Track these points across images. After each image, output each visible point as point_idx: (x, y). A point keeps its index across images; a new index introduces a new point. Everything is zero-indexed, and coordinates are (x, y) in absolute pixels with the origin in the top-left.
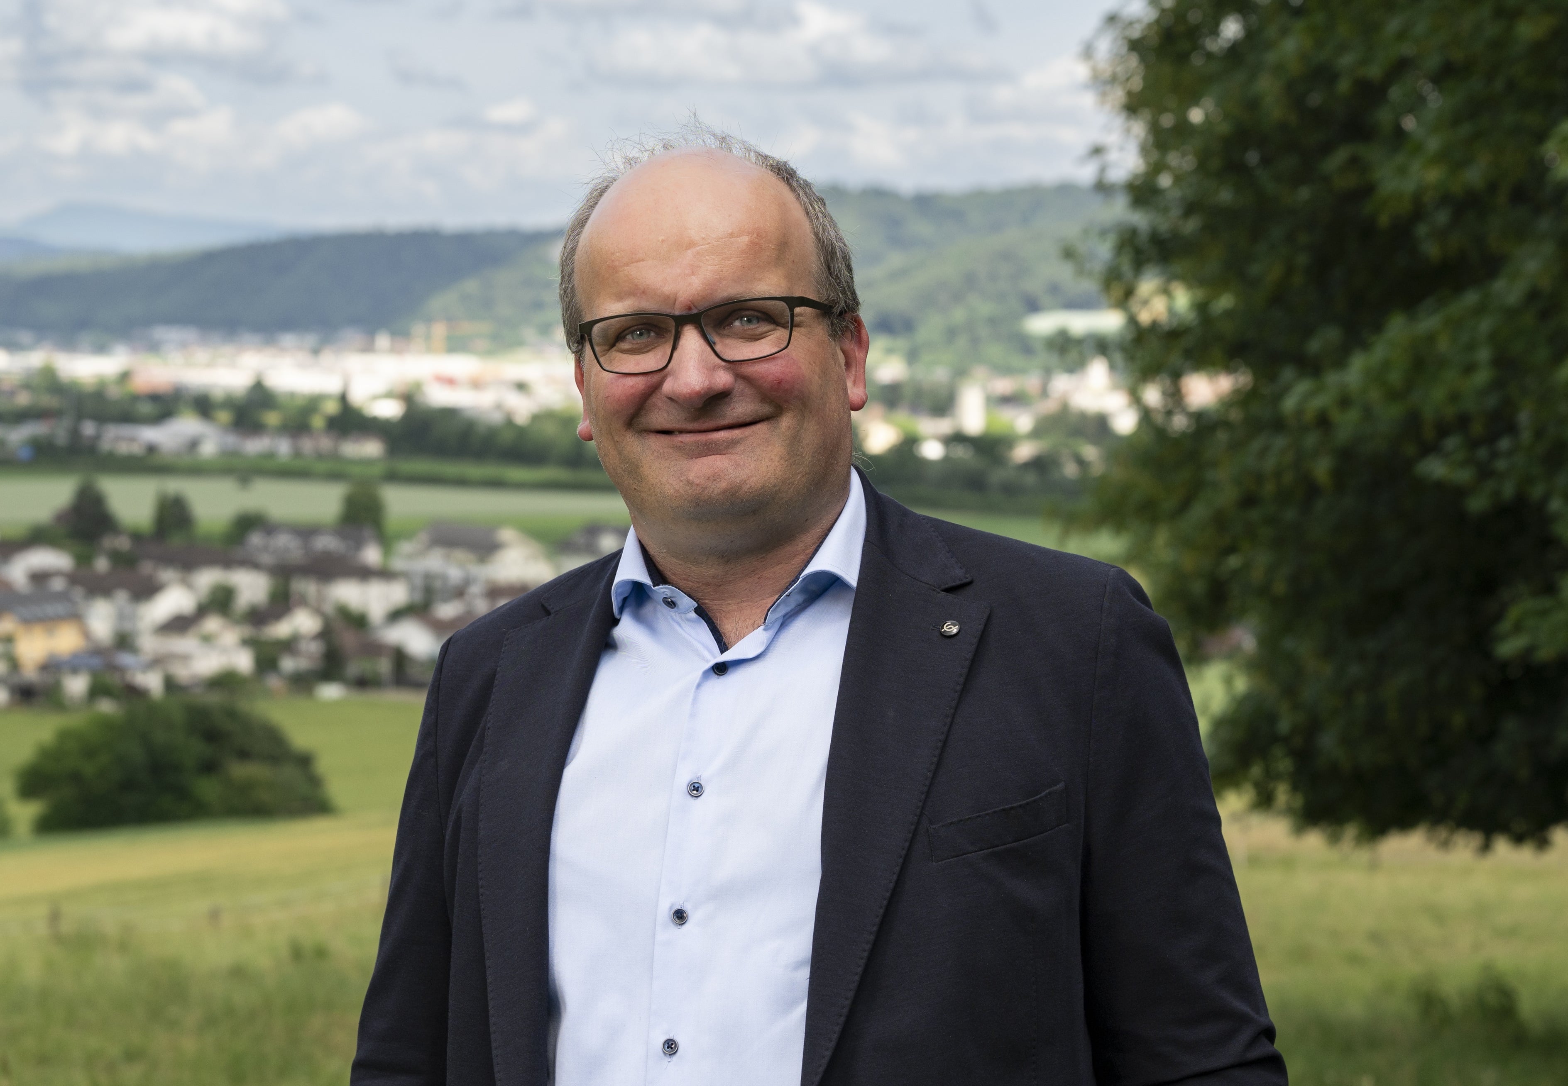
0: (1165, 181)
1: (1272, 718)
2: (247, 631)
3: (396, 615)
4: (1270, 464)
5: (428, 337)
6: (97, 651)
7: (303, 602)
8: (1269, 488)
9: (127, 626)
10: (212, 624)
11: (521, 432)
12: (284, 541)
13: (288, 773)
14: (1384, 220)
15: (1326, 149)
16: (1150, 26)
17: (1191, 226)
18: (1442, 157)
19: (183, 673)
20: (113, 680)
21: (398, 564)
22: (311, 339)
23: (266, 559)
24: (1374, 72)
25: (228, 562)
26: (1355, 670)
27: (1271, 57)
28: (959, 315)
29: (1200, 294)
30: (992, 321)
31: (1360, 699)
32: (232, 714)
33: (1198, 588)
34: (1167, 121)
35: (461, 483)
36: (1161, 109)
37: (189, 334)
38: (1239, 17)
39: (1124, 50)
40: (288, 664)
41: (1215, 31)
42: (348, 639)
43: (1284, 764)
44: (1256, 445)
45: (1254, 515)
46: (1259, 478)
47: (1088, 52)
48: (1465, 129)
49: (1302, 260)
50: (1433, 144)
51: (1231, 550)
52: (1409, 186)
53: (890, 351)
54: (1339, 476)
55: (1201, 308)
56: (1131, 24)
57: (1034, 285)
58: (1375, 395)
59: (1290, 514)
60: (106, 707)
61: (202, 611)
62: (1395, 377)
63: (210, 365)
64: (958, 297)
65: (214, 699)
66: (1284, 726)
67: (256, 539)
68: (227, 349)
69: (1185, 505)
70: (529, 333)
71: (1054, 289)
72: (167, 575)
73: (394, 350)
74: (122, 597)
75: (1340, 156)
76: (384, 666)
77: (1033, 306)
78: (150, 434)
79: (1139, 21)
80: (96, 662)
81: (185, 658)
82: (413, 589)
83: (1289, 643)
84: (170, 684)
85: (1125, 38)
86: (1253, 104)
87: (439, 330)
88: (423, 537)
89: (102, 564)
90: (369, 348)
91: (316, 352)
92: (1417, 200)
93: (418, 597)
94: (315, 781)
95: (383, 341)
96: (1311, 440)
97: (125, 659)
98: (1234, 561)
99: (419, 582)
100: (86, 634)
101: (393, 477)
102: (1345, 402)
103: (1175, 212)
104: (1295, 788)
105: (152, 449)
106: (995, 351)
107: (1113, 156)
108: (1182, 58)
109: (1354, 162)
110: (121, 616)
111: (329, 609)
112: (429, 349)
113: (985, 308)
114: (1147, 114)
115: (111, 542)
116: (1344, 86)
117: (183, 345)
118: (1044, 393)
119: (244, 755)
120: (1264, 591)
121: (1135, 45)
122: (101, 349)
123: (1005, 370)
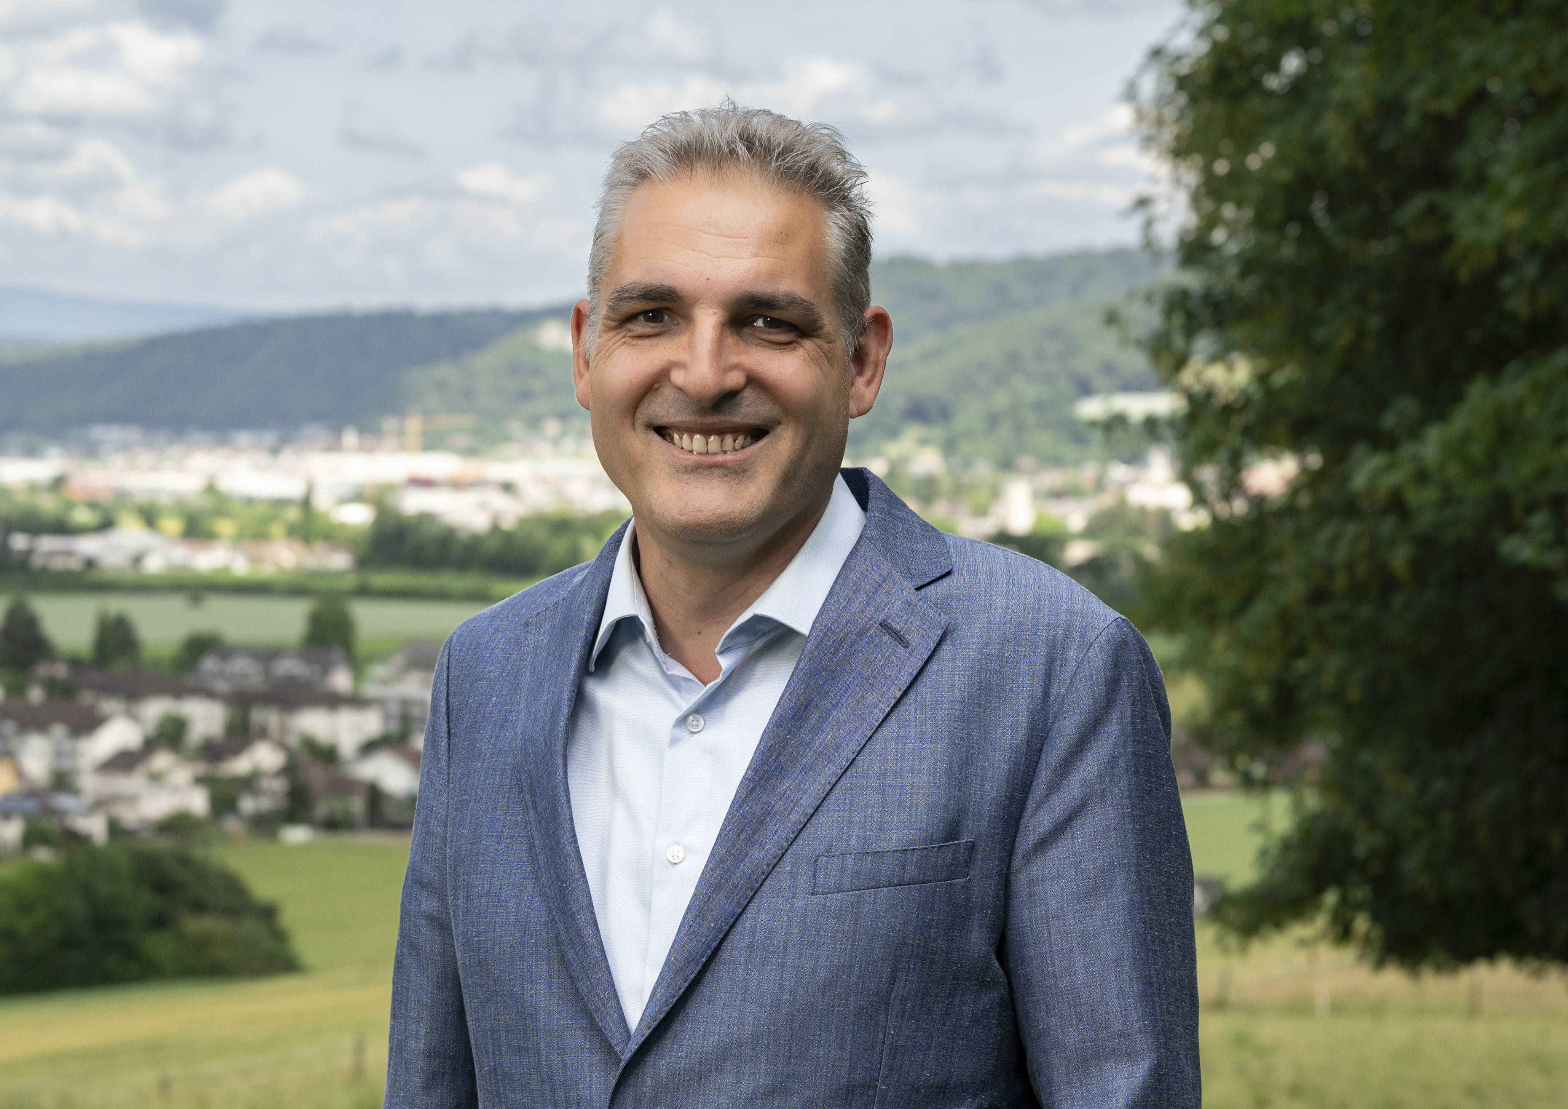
0: (1218, 236)
1: (1347, 839)
2: (201, 768)
3: (369, 748)
4: (1341, 555)
5: (401, 433)
6: (32, 793)
7: (263, 734)
8: (1341, 581)
9: (66, 764)
10: (162, 760)
11: (508, 538)
12: (241, 665)
13: (250, 926)
14: (1464, 275)
15: (1400, 197)
16: (1199, 60)
17: (1248, 288)
18: (1524, 201)
19: (129, 816)
20: (51, 825)
21: (371, 690)
22: (269, 437)
23: (222, 686)
24: (1448, 105)
25: (179, 692)
26: (1439, 786)
27: (1336, 94)
28: (1001, 399)
29: (1263, 364)
30: (1039, 406)
31: (1446, 818)
32: (185, 861)
33: (1262, 694)
34: (1221, 167)
35: (441, 596)
36: (1212, 155)
37: (133, 434)
38: (1300, 50)
39: (1170, 88)
40: (248, 805)
41: (1274, 66)
42: (316, 775)
43: (1361, 893)
44: (1324, 535)
45: (1325, 612)
46: (1329, 570)
47: (1130, 94)
48: (1552, 169)
49: (1375, 322)
50: (1516, 186)
51: (1300, 652)
52: (1490, 235)
53: (923, 442)
54: (1417, 565)
55: (1262, 379)
56: (1178, 58)
57: (1086, 365)
58: (1454, 470)
59: (1365, 611)
60: (43, 855)
61: (150, 746)
62: (1477, 450)
63: (154, 468)
64: (999, 380)
65: (164, 844)
66: (1361, 849)
67: (209, 664)
68: (175, 451)
69: (1246, 602)
70: (516, 427)
71: (1108, 369)
72: (109, 706)
73: (361, 449)
74: (59, 731)
75: (1416, 204)
76: (357, 805)
77: (1086, 389)
78: (88, 546)
79: (1187, 55)
80: (31, 805)
81: (132, 799)
82: (387, 717)
83: (1365, 757)
84: (115, 829)
85: (1171, 75)
86: (1317, 148)
87: (414, 424)
88: (399, 660)
89: (36, 695)
90: (334, 447)
91: (275, 451)
92: (1501, 249)
93: (394, 727)
94: (280, 936)
95: (350, 438)
96: (1388, 526)
97: (64, 802)
98: (1302, 665)
99: (394, 709)
100: (20, 774)
101: (364, 592)
102: (1422, 477)
103: (1232, 270)
104: (1376, 918)
105: (90, 563)
106: (1043, 439)
107: (1160, 208)
108: (1236, 97)
109: (1431, 210)
110: (58, 754)
111: (293, 741)
112: (403, 448)
113: (1031, 392)
114: (1198, 160)
115: (43, 670)
116: (1412, 121)
117: (124, 447)
118: (1100, 485)
119: (199, 907)
120: (1336, 697)
121: (1182, 82)
122: (32, 452)
123: (1056, 462)
